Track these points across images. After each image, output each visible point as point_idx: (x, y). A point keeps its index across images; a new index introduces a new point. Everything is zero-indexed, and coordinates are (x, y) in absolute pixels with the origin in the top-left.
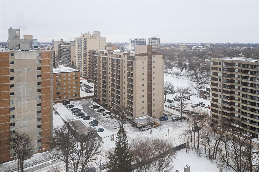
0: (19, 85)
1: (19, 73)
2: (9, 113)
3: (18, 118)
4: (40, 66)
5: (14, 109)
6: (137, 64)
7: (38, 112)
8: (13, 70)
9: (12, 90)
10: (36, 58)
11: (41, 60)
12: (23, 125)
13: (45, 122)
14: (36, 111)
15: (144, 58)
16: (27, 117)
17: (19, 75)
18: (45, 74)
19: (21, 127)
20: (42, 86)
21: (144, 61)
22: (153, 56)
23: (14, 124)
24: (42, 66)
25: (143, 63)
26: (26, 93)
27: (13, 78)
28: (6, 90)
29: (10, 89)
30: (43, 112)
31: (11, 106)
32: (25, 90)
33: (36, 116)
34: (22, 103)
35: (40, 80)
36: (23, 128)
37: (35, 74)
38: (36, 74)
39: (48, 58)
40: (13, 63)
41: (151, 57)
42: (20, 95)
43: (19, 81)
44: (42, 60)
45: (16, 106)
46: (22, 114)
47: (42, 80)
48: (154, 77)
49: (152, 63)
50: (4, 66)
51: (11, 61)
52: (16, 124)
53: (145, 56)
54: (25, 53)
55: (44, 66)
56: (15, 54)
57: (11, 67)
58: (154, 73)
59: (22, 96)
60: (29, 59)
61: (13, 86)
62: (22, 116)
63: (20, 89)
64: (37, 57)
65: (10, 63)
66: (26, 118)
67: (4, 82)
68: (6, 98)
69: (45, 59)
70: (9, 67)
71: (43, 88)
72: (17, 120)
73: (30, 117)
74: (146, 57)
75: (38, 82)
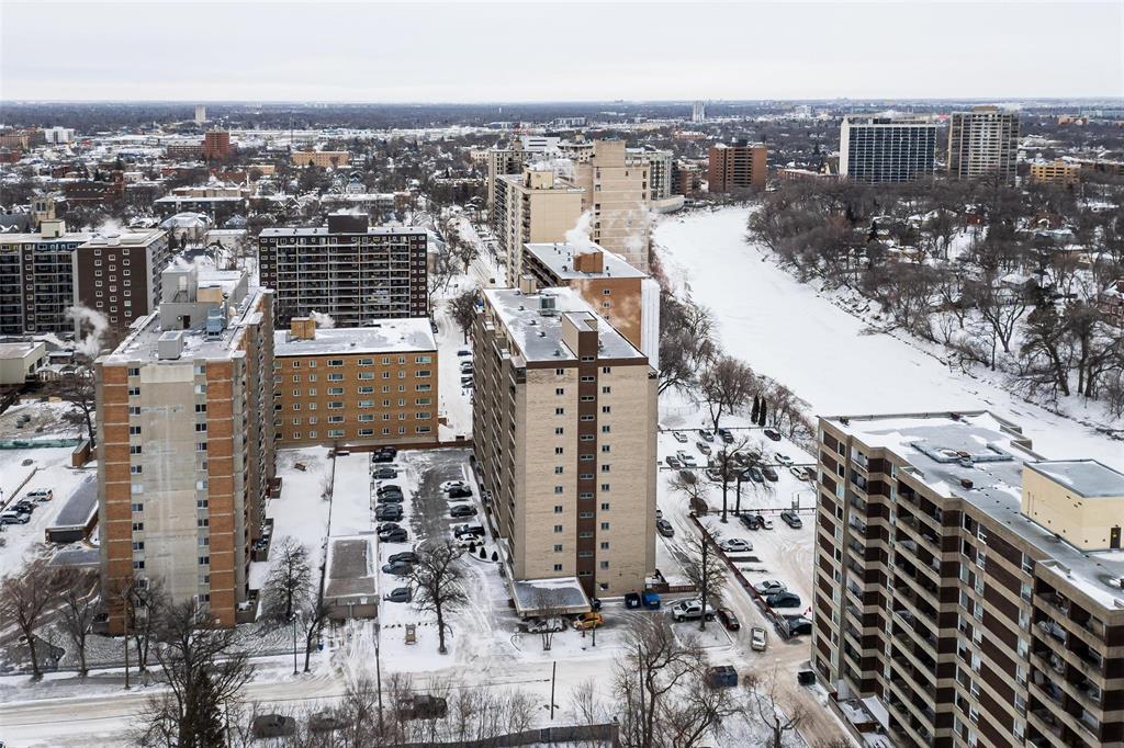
0: (153, 447)
1: (152, 417)
2: (130, 517)
3: (152, 531)
4: (205, 401)
5: (141, 507)
6: (530, 397)
7: (200, 523)
8: (138, 410)
9: (135, 460)
10: (193, 379)
11: (207, 384)
12: (163, 551)
13: (219, 550)
14: (195, 518)
15: (561, 377)
16: (174, 530)
17: (152, 424)
18: (216, 423)
19: (160, 556)
20: (210, 455)
21: (561, 387)
22: (601, 369)
23: (142, 545)
24: (209, 400)
25: (560, 392)
26: (168, 469)
27: (139, 430)
28: (123, 460)
29: (132, 459)
30: (213, 523)
31: (135, 501)
32: (168, 463)
33: (195, 532)
34: (160, 494)
35: (203, 437)
36: (163, 558)
37: (192, 422)
39: (225, 380)
40: (138, 392)
41: (596, 374)
42: (155, 473)
43: (151, 439)
44: (210, 385)
45: (147, 501)
46: (162, 522)
47: (210, 439)
48: (605, 444)
49: (596, 396)
50: (117, 400)
51: (131, 385)
52: (146, 545)
53: (566, 370)
55: (215, 400)
56: (142, 371)
57: (133, 402)
58: (606, 429)
59: (159, 476)
60: (174, 383)
61: (139, 449)
62: (162, 529)
63: (152, 458)
64: (196, 376)
65: (131, 393)
66: (171, 534)
67: (116, 440)
68: (123, 478)
69: (217, 383)
70: (127, 401)
71: (214, 461)
72: (148, 535)
73: (180, 533)
74: (572, 372)
75: (200, 444)
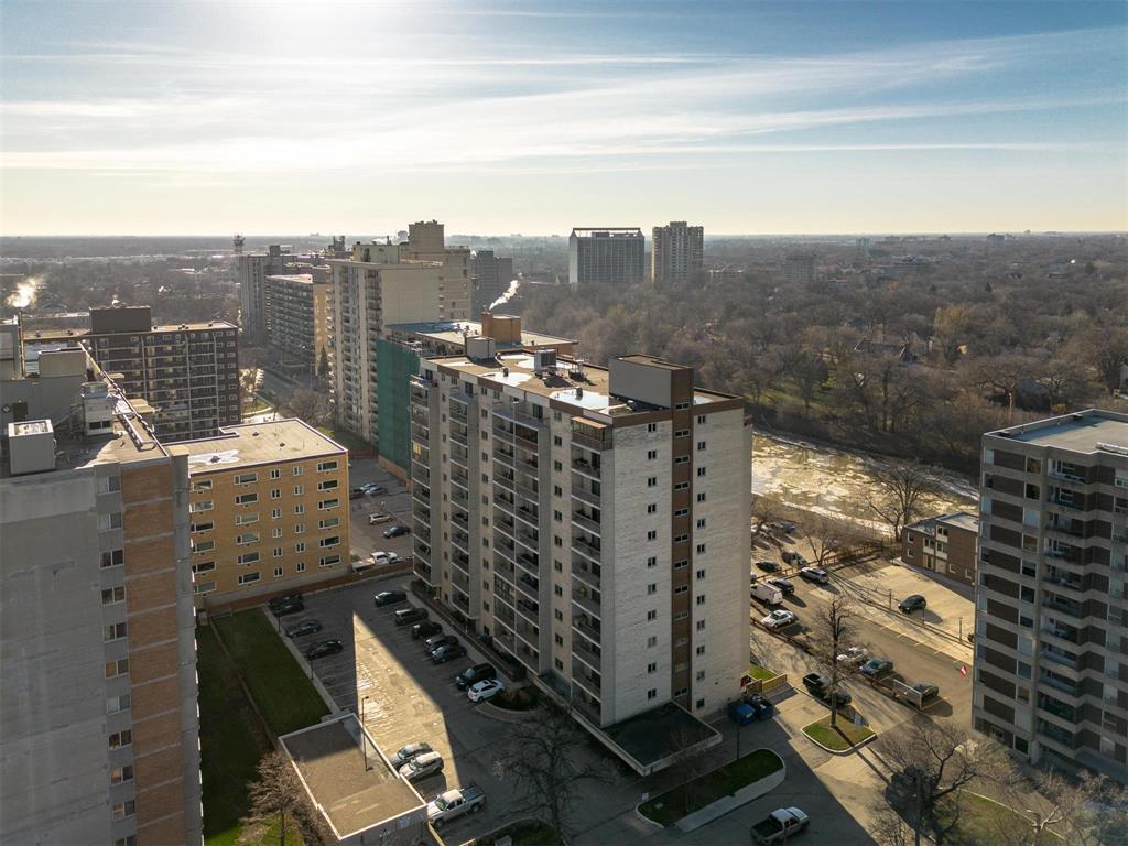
4: (120, 544)
6: (618, 467)
11: (124, 510)
13: (155, 817)
14: (103, 770)
15: (652, 435)
16: (60, 806)
18: (145, 582)
20: (133, 644)
21: (652, 449)
22: (696, 418)
24: (129, 541)
25: (652, 455)
26: (44, 690)
32: (43, 678)
33: (108, 796)
34: (28, 742)
35: (119, 611)
37: (93, 589)
38: (96, 585)
39: (161, 499)
41: (691, 426)
44: (128, 512)
46: (32, 797)
47: (132, 614)
48: (700, 518)
49: (691, 455)
53: (659, 424)
54: (27, 487)
55: (140, 539)
58: (702, 498)
60: (52, 517)
62: (33, 808)
64: (99, 498)
66: (55, 813)
69: (144, 506)
71: (141, 653)
73: (76, 804)
74: (666, 426)
75: (112, 627)
